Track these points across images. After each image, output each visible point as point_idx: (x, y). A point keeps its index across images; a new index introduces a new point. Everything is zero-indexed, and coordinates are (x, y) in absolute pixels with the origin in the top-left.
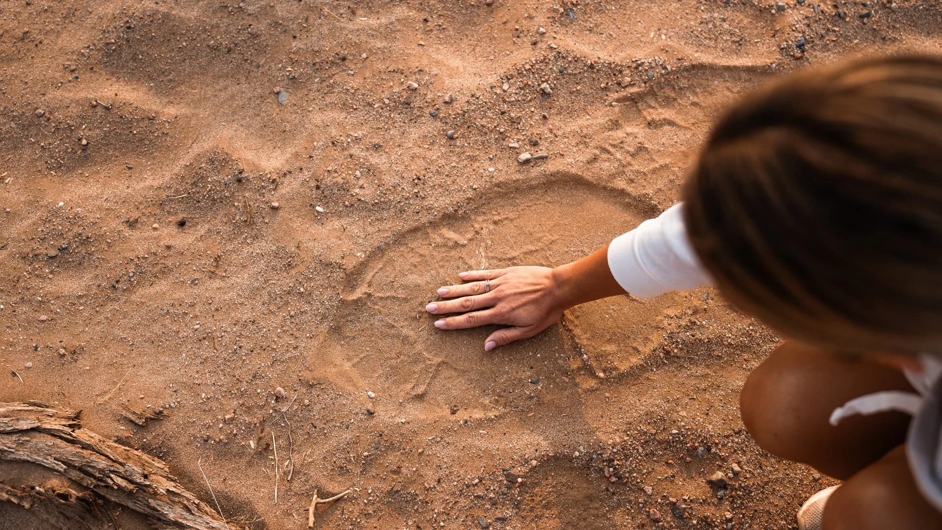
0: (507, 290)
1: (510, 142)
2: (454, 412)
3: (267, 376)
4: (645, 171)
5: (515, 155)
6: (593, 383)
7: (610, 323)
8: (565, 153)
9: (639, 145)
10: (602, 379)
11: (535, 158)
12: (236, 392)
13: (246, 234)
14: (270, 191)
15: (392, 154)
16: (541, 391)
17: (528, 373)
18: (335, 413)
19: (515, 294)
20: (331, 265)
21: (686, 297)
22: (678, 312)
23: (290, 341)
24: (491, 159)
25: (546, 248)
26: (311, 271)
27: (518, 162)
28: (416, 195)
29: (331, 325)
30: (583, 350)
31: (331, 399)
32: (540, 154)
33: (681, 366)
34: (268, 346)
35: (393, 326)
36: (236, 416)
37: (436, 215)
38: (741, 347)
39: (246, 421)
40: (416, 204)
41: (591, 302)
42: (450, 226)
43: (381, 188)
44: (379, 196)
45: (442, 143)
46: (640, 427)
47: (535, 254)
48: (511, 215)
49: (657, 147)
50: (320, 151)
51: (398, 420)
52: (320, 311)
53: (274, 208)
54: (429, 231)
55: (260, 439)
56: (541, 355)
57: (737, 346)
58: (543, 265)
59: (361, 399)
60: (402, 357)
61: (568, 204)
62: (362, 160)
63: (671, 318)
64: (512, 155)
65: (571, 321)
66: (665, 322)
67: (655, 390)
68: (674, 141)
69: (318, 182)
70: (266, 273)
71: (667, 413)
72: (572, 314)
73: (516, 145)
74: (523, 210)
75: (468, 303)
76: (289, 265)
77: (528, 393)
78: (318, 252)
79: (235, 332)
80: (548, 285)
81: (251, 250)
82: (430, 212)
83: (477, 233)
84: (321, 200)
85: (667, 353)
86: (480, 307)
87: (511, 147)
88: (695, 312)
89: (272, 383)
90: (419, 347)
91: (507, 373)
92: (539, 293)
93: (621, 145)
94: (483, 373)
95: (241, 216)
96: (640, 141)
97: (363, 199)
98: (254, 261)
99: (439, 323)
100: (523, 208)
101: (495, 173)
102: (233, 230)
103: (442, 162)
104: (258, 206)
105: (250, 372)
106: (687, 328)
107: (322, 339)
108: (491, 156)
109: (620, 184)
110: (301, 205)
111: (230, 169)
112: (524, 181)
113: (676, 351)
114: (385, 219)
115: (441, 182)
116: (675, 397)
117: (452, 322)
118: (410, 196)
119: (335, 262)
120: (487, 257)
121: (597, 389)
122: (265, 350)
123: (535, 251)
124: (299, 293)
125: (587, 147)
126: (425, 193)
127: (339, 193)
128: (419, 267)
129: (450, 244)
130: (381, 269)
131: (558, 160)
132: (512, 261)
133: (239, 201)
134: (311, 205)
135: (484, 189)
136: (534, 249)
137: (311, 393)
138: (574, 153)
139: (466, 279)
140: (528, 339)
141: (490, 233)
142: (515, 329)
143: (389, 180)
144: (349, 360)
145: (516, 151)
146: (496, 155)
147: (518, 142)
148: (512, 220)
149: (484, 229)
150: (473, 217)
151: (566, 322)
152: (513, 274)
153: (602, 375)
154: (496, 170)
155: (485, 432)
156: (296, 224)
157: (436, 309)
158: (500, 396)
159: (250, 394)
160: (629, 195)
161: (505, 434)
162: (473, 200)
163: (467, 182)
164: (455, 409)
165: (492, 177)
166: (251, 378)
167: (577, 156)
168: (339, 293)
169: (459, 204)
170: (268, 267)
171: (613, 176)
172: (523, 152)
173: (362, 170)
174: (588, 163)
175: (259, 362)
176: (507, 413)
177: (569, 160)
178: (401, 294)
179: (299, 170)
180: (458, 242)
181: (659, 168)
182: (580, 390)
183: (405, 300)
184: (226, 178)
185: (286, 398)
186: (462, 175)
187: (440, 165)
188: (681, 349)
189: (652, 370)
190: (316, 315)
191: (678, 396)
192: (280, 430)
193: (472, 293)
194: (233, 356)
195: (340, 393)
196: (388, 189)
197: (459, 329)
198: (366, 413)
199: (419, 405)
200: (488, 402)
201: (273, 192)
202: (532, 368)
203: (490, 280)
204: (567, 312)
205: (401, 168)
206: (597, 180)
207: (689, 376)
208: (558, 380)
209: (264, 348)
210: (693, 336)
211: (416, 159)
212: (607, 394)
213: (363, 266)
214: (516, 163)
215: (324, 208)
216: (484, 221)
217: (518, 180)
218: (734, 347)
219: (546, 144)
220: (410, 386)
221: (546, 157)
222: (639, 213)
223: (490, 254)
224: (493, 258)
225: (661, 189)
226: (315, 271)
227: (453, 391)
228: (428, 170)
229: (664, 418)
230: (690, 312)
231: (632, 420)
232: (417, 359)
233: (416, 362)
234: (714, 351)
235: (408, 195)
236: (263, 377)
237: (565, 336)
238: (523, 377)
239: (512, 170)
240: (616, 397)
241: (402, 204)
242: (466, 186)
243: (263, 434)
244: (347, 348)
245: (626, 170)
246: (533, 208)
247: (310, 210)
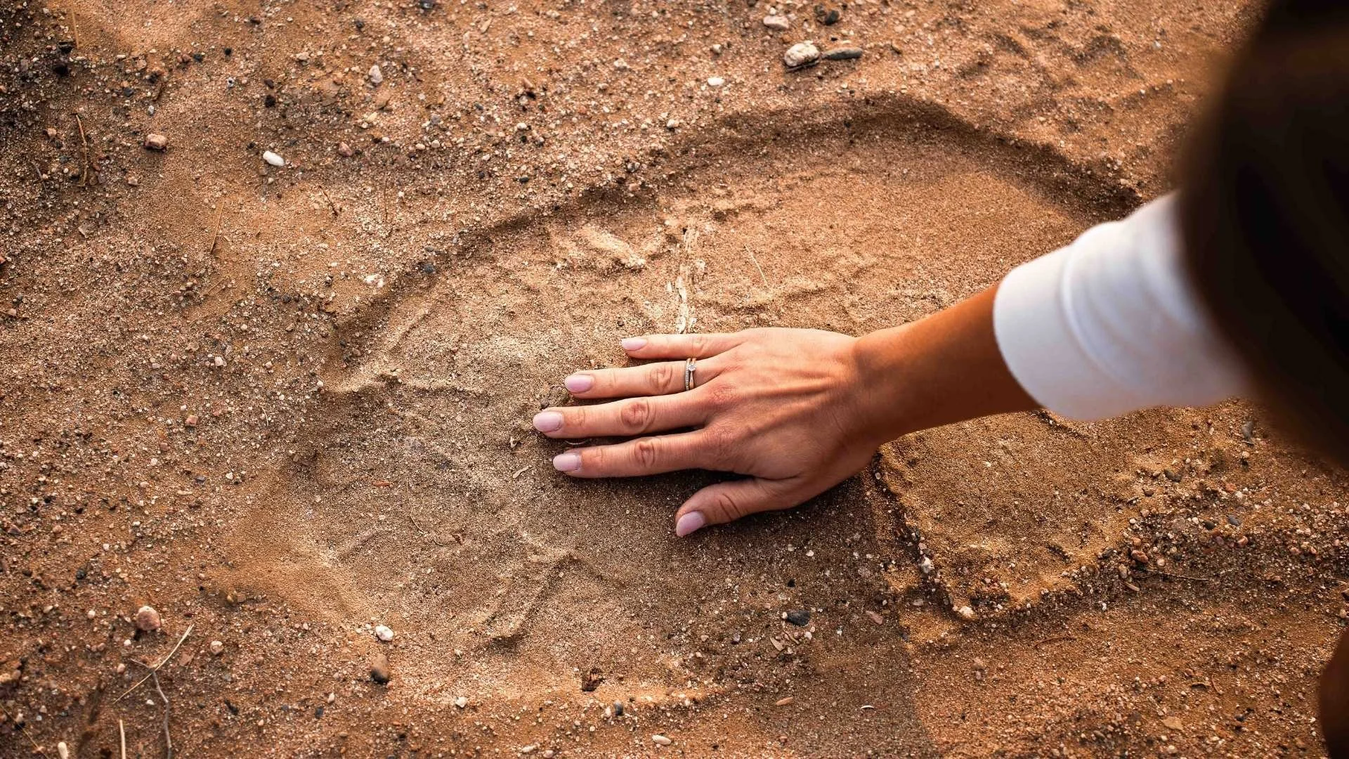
0: (739, 385)
1: (768, 14)
2: (590, 687)
3: (116, 576)
4: (1108, 100)
5: (776, 49)
6: (942, 631)
7: (996, 483)
8: (905, 48)
9: (1099, 33)
10: (968, 621)
11: (829, 58)
12: (30, 613)
13: (77, 212)
14: (143, 103)
15: (465, 27)
16: (810, 643)
17: (781, 597)
18: (288, 676)
19: (759, 397)
20: (297, 301)
21: (1195, 427)
22: (1172, 464)
23: (182, 489)
24: (716, 55)
25: (843, 287)
26: (246, 314)
27: (785, 64)
28: (523, 136)
29: (291, 452)
30: (922, 546)
31: (281, 641)
32: (842, 46)
33: (1173, 600)
34: (124, 500)
35: (448, 463)
36: (26, 678)
37: (570, 191)
38: (1337, 562)
39: (50, 689)
40: (522, 160)
41: (947, 427)
42: (606, 220)
43: (434, 114)
44: (428, 133)
45: (593, 7)
46: (1060, 749)
47: (815, 300)
48: (760, 201)
49: (1144, 40)
50: (278, 9)
51: (446, 700)
52: (263, 416)
53: (152, 148)
54: (552, 228)
55: (87, 737)
56: (817, 553)
57: (1324, 560)
58: (833, 329)
59: (358, 642)
60: (468, 542)
61: (904, 176)
62: (386, 39)
63: (1154, 478)
64: (771, 46)
65: (896, 471)
66: (1138, 489)
67: (1104, 659)
68: (1190, 25)
69: (272, 88)
70: (126, 315)
71: (1132, 718)
72: (900, 453)
73: (781, 21)
74: (789, 187)
75: (639, 414)
76: (188, 297)
77: (778, 646)
78: (266, 267)
79: (36, 462)
80: (843, 379)
81: (89, 251)
82: (555, 181)
83: (672, 239)
84: (277, 136)
85: (1138, 566)
86: (669, 425)
87: (768, 27)
88: (1219, 465)
89: (130, 592)
90: (511, 518)
91: (729, 593)
92: (819, 398)
93: (1052, 32)
94: (670, 590)
95: (65, 163)
96: (1101, 21)
97: (386, 139)
98: (96, 283)
99: (566, 460)
100: (790, 182)
101: (725, 92)
102: (42, 198)
103: (591, 55)
104: (111, 141)
105: (71, 564)
106: (1194, 505)
107: (264, 488)
108: (717, 47)
109: (1042, 131)
110: (224, 146)
111: (37, 38)
112: (797, 115)
113: (1161, 562)
114: (441, 194)
115: (587, 106)
116: (1154, 680)
117: (598, 459)
118: (508, 139)
119: (309, 296)
120: (694, 302)
121: (954, 647)
122: (113, 509)
123: (813, 293)
124: (210, 368)
125: (963, 33)
126: (545, 132)
127: (325, 118)
128: (522, 319)
129: (604, 263)
130: (425, 317)
131: (886, 64)
132: (756, 314)
133: (57, 123)
134: (252, 146)
135: (695, 130)
136: (811, 286)
137: (229, 623)
138: (929, 47)
139: (637, 354)
140: (786, 512)
141: (705, 242)
142: (756, 484)
143: (456, 94)
144: (333, 541)
145: (780, 37)
146: (729, 45)
147: (787, 12)
148: (760, 212)
149: (690, 231)
150: (662, 199)
151: (882, 475)
152: (757, 347)
153: (967, 611)
154: (727, 82)
155: (668, 741)
156: (212, 193)
157: (559, 426)
158: (707, 651)
159: (68, 622)
160: (1062, 161)
161: (715, 747)
162: (666, 156)
163: (652, 110)
164: (594, 677)
165: (718, 101)
166: (73, 580)
167: (936, 56)
168: (314, 375)
169: (629, 166)
170: (132, 299)
171: (1024, 112)
172: (799, 41)
173: (385, 64)
174: (963, 76)
175: (97, 540)
176: (723, 695)
177: (915, 67)
178: (473, 383)
179: (223, 55)
180: (623, 261)
181: (1147, 95)
182: (910, 646)
183: (484, 399)
184: (25, 62)
185: (163, 633)
186: (641, 92)
187: (587, 63)
188: (1176, 559)
189: (1097, 607)
190: (252, 428)
191: (1162, 678)
192: (141, 716)
193: (651, 391)
194: (27, 523)
195: (306, 626)
196: (450, 117)
197: (614, 479)
198: (368, 677)
199: (505, 666)
200: (676, 664)
201: (151, 108)
202: (791, 584)
203: (698, 359)
204: (887, 449)
205: (487, 65)
206: (984, 119)
207: (1195, 629)
208: (856, 617)
209: (112, 505)
210: (1208, 526)
211: (525, 45)
212: (978, 661)
213: (382, 307)
214: (779, 68)
215: (284, 157)
216: (691, 210)
217: (781, 112)
218: (1318, 563)
219: (859, 22)
220: (480, 616)
221: (857, 56)
222: (1084, 209)
223: (700, 295)
224: (708, 304)
225: (1147, 148)
226: (254, 315)
227: (592, 634)
228: (555, 75)
229: (1123, 730)
230: (1202, 465)
231: (1040, 729)
232: (504, 548)
233: (502, 555)
234: (1261, 567)
235: (501, 134)
236: (105, 579)
237: (879, 510)
238: (768, 606)
239: (769, 85)
240: (1001, 670)
241: (486, 157)
242: (649, 121)
243: (96, 726)
244: (327, 514)
245: (1059, 97)
246: (815, 184)
247: (249, 159)
